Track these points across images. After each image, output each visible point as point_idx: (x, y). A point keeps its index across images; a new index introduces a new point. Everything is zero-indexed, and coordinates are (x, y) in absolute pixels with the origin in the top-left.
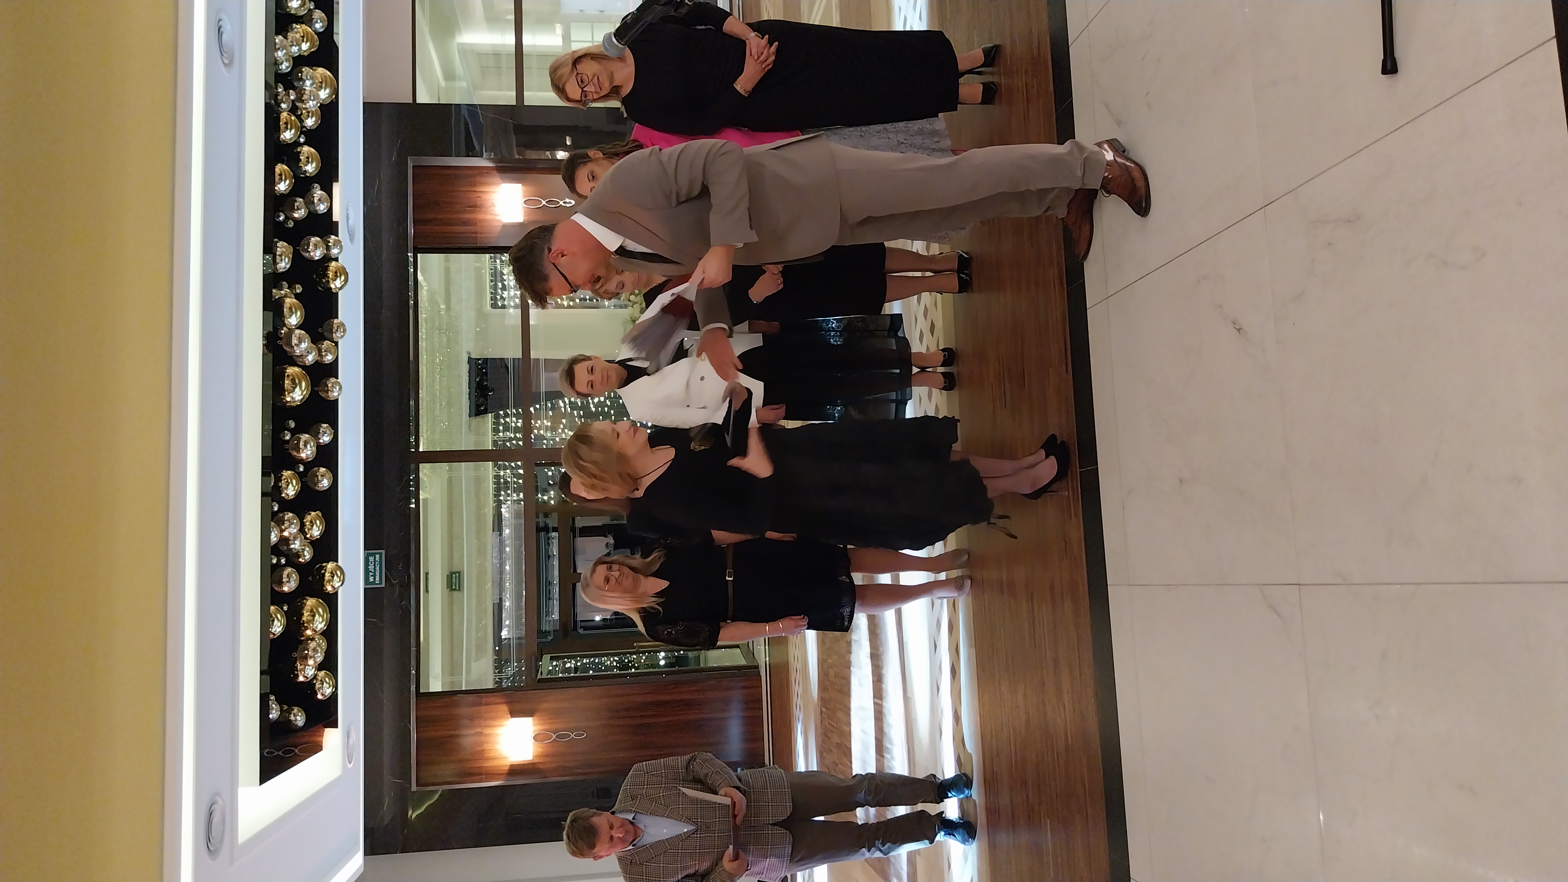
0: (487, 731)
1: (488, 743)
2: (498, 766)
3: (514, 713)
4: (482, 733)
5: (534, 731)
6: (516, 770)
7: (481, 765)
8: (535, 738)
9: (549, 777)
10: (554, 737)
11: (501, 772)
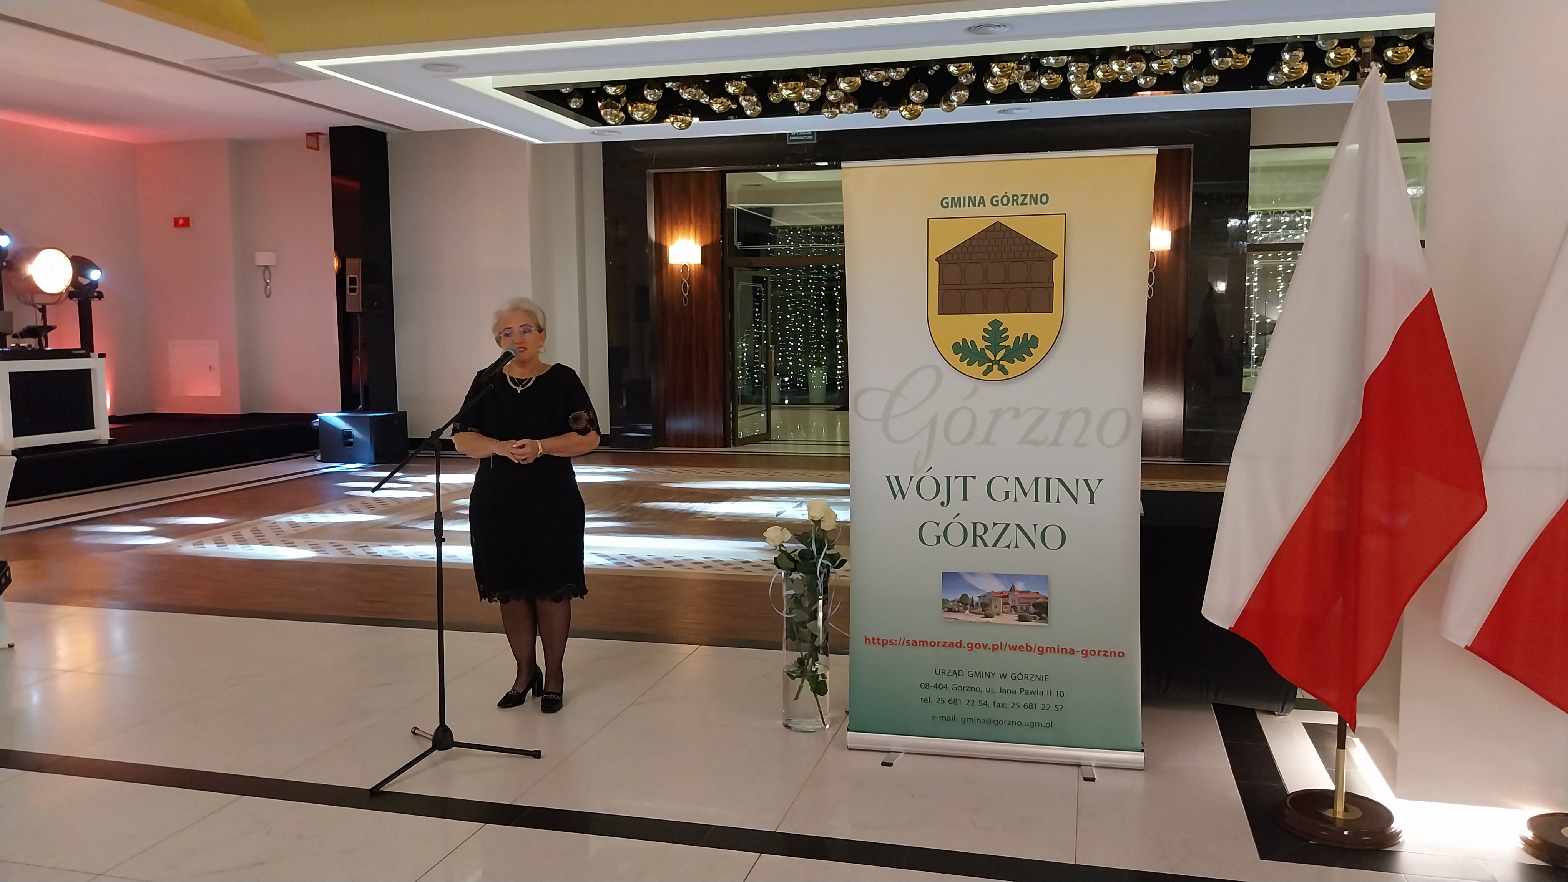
0: (692, 227)
1: (684, 228)
2: (666, 236)
3: (704, 249)
4: (691, 223)
5: (690, 265)
6: (661, 251)
7: (667, 223)
8: (685, 267)
9: (656, 276)
10: (685, 281)
11: (662, 237)
